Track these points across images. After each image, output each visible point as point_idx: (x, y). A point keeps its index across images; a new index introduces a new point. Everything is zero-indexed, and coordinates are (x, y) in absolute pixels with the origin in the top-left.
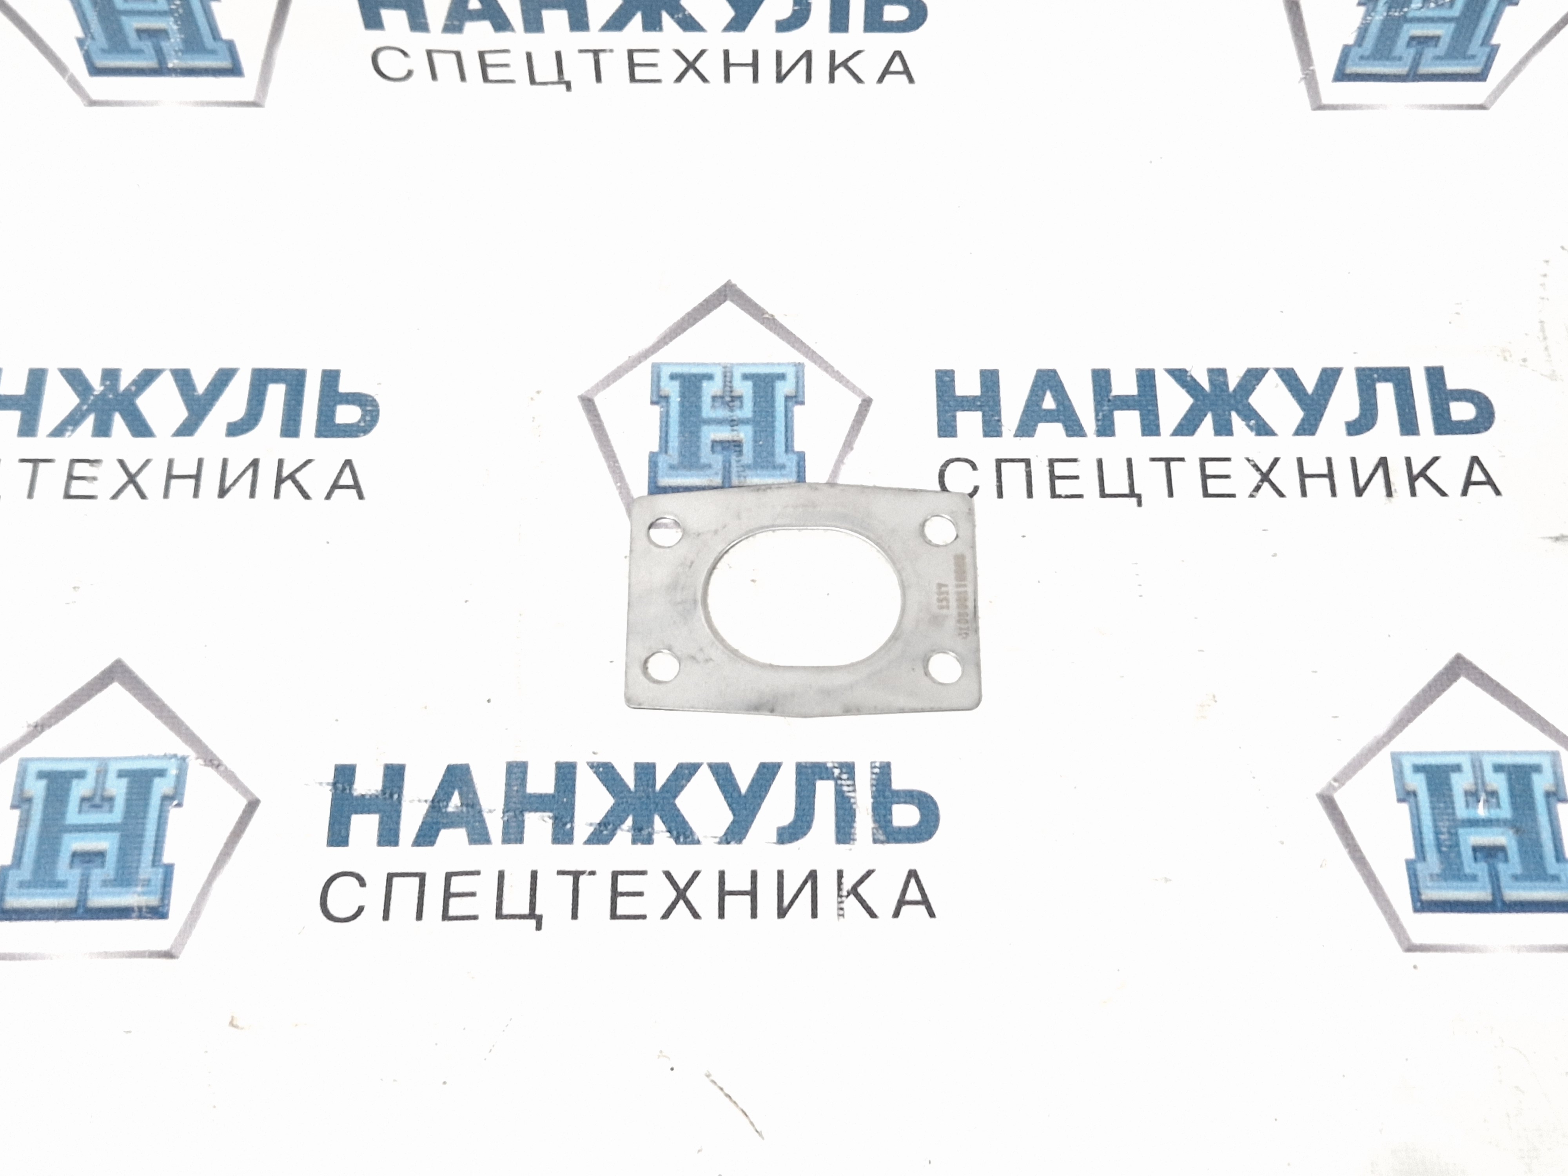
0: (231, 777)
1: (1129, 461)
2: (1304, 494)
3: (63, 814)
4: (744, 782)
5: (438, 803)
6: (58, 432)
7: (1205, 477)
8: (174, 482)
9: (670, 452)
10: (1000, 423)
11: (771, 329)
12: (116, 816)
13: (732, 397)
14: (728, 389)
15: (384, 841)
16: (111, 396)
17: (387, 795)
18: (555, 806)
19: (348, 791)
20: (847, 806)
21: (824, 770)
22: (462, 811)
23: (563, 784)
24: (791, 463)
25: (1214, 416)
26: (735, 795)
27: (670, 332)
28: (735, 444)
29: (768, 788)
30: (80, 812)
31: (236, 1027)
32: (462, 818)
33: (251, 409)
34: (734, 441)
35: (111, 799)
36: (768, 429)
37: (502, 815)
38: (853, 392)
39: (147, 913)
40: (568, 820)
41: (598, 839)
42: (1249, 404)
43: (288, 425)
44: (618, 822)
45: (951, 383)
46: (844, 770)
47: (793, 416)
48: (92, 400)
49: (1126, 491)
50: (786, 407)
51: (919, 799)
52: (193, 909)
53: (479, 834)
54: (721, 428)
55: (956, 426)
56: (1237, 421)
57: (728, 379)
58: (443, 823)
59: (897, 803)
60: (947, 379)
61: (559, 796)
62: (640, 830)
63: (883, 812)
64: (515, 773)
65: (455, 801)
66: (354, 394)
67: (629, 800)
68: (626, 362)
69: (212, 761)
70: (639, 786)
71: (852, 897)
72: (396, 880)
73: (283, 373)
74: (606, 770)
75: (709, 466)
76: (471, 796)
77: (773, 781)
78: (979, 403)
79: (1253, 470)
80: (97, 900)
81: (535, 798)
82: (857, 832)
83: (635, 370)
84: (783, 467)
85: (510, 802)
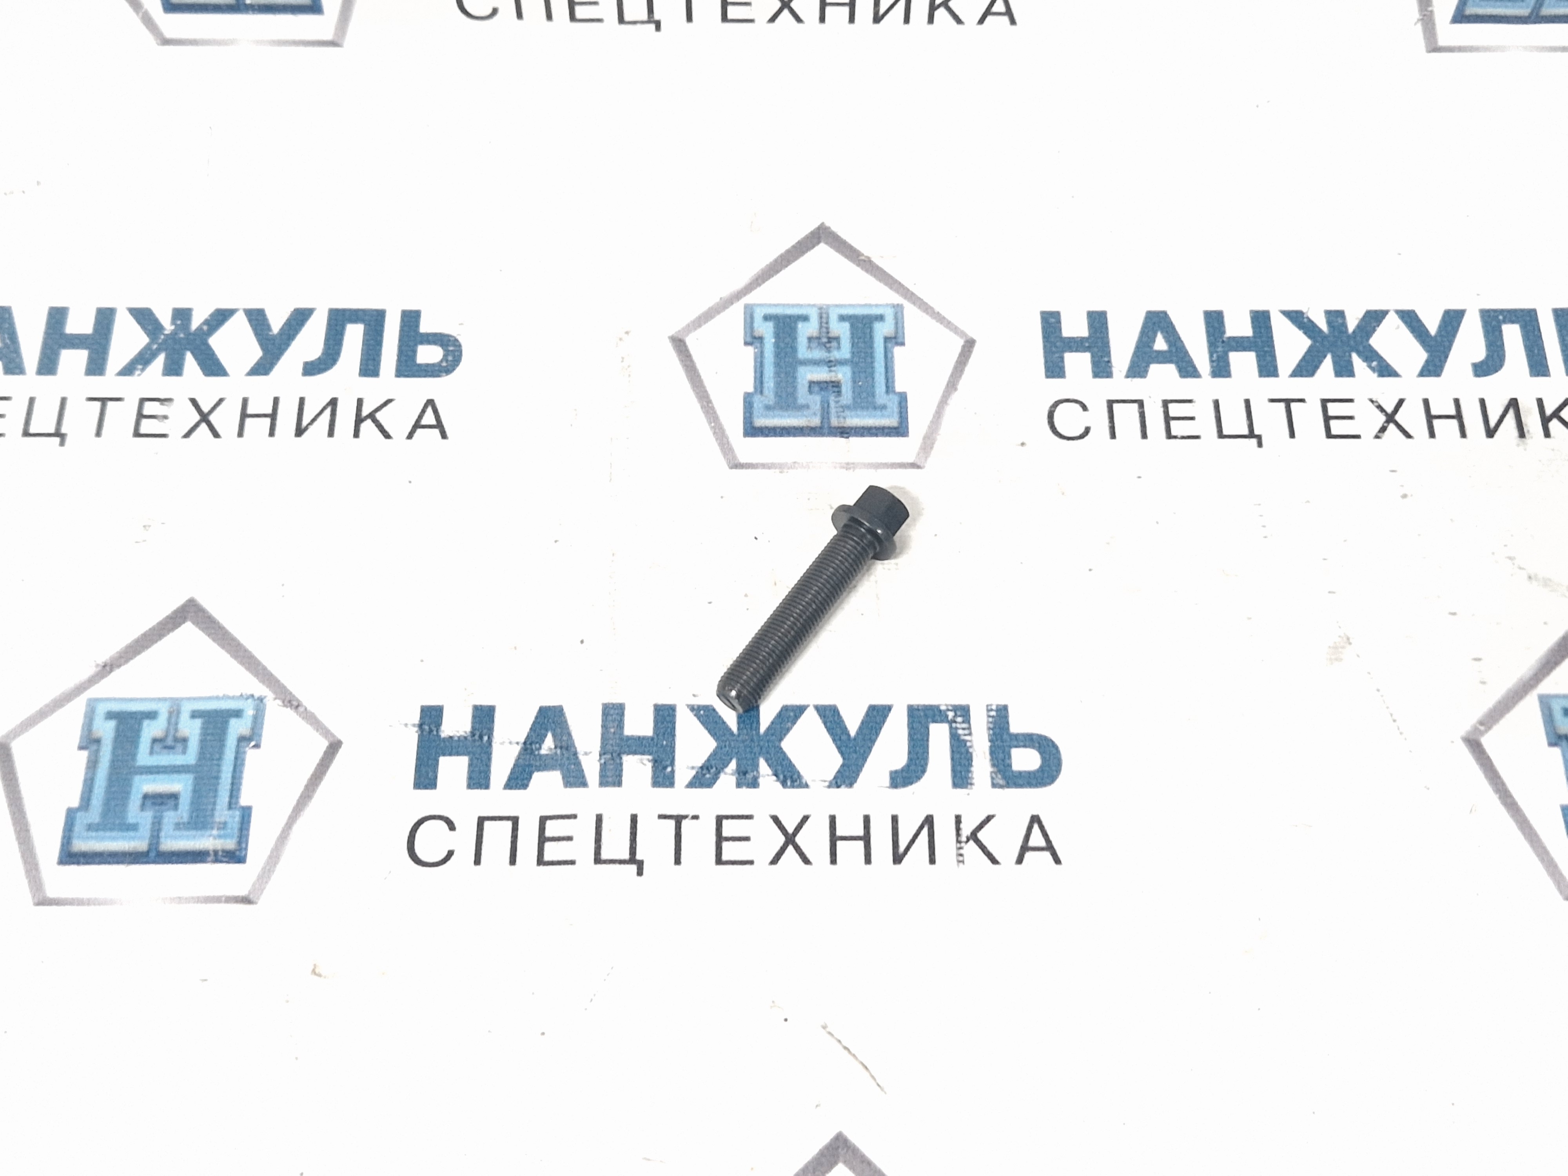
0: (310, 718)
1: (1247, 402)
2: (1432, 434)
3: (134, 756)
4: (853, 724)
5: (530, 745)
6: (128, 371)
7: (1327, 419)
8: (248, 421)
9: (766, 391)
10: (1110, 364)
11: (867, 271)
12: (190, 757)
13: (829, 338)
14: (824, 330)
15: (474, 784)
16: (182, 335)
17: (477, 737)
18: (655, 749)
19: (435, 733)
20: (963, 750)
21: (937, 713)
22: (556, 753)
23: (662, 726)
24: (892, 403)
25: (1333, 357)
26: (844, 737)
27: (763, 274)
28: (834, 384)
29: (878, 731)
30: (151, 753)
31: (320, 975)
32: (557, 760)
33: (329, 348)
34: (832, 382)
35: (185, 740)
36: (868, 370)
37: (598, 757)
38: (955, 333)
39: (224, 857)
40: (668, 763)
41: (700, 782)
42: (1370, 345)
43: (367, 365)
44: (722, 766)
45: (1057, 325)
46: (959, 713)
47: (892, 357)
48: (163, 340)
49: (1246, 432)
50: (886, 348)
51: (1039, 743)
52: (272, 852)
53: (573, 777)
54: (819, 369)
55: (1063, 367)
56: (1357, 361)
57: (824, 320)
58: (536, 766)
59: (1016, 747)
60: (1053, 320)
61: (658, 739)
62: (745, 773)
63: (1001, 756)
64: (612, 715)
65: (549, 743)
66: (435, 335)
67: (732, 743)
68: (718, 304)
69: (291, 702)
70: (742, 729)
71: (971, 842)
72: (487, 824)
73: (360, 313)
74: (706, 714)
75: (807, 407)
76: (565, 738)
77: (884, 724)
78: (1087, 345)
79: (1377, 412)
80: (171, 843)
81: (633, 740)
82: (974, 776)
83: (727, 311)
84: (884, 407)
85: (606, 745)
